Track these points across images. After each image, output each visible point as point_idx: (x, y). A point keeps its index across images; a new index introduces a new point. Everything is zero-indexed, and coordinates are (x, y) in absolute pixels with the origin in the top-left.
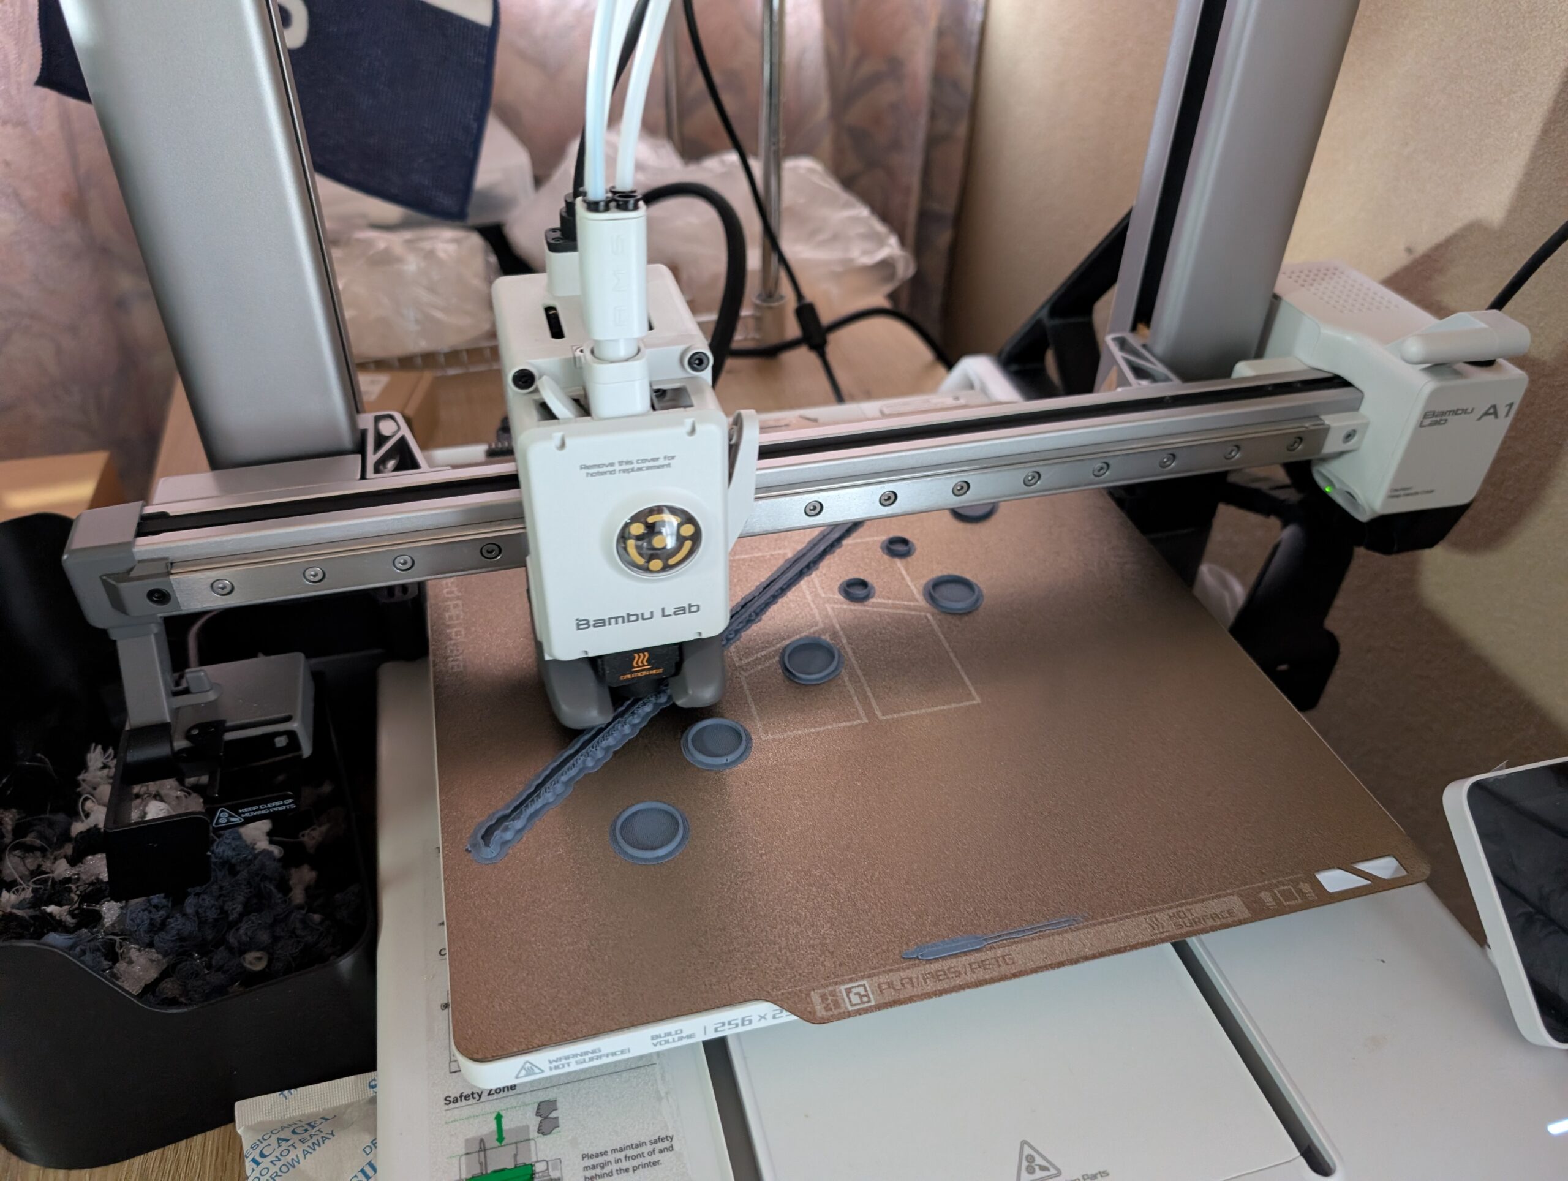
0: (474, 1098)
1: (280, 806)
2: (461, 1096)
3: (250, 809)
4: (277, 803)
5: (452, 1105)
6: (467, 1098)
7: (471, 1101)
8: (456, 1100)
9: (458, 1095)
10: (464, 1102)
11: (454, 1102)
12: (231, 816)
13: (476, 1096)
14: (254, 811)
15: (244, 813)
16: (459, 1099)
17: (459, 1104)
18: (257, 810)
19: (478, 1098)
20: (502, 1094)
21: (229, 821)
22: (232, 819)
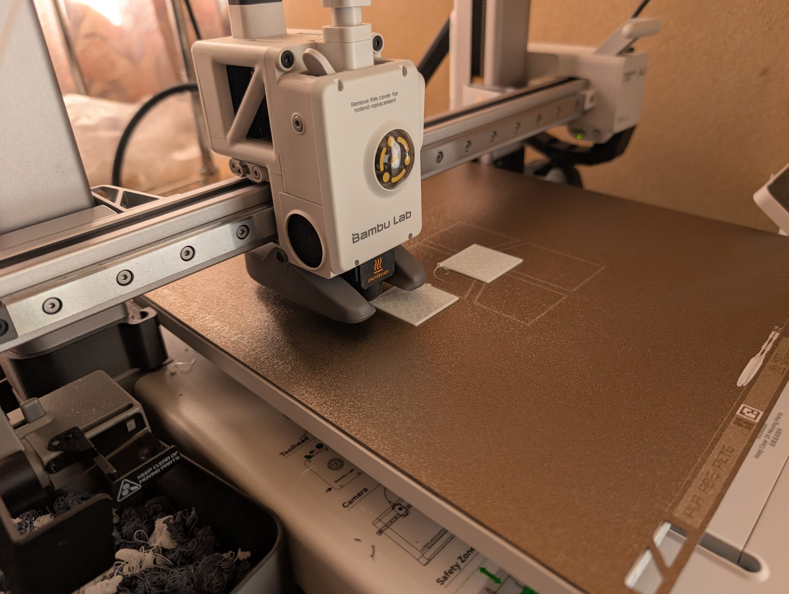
0: (455, 570)
1: (169, 460)
2: (446, 574)
3: (146, 473)
4: (166, 460)
5: (446, 582)
6: (451, 572)
7: (456, 572)
8: (445, 578)
9: (444, 575)
10: (452, 576)
11: (445, 580)
12: (132, 485)
13: (455, 568)
14: (149, 474)
15: (141, 479)
16: (447, 576)
17: (450, 579)
18: (151, 472)
19: (457, 568)
20: (470, 557)
21: (130, 491)
22: (133, 488)
